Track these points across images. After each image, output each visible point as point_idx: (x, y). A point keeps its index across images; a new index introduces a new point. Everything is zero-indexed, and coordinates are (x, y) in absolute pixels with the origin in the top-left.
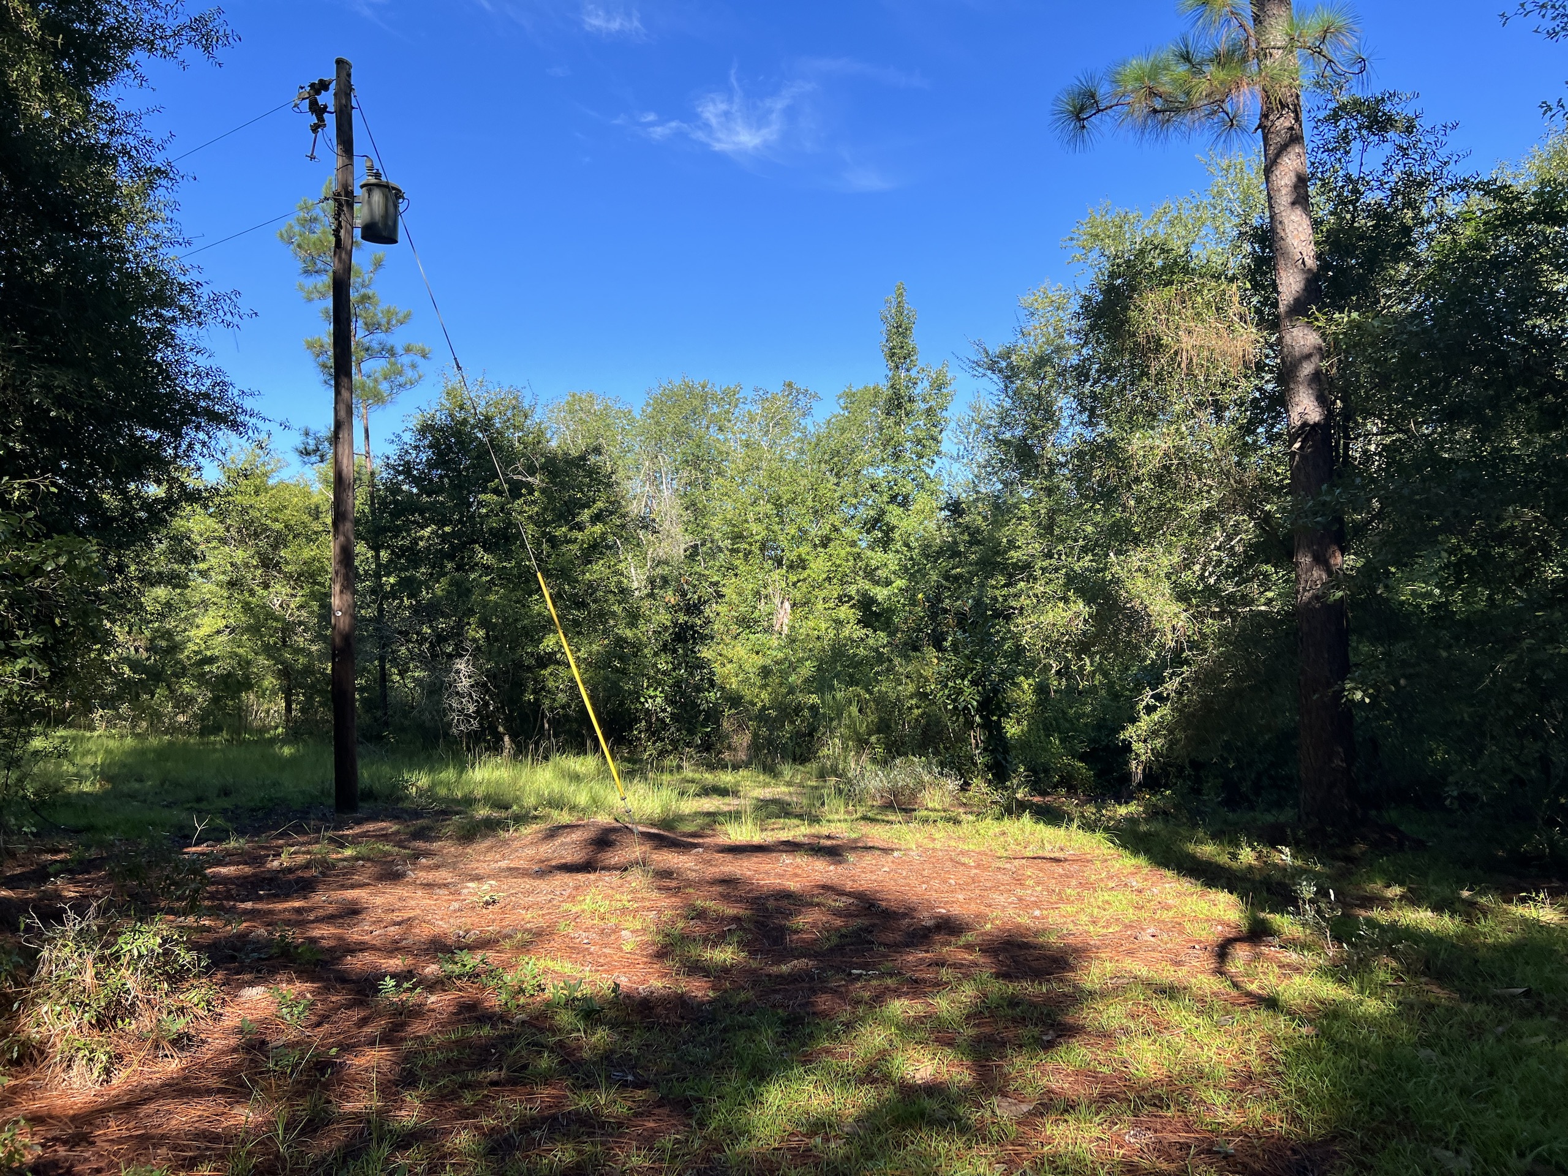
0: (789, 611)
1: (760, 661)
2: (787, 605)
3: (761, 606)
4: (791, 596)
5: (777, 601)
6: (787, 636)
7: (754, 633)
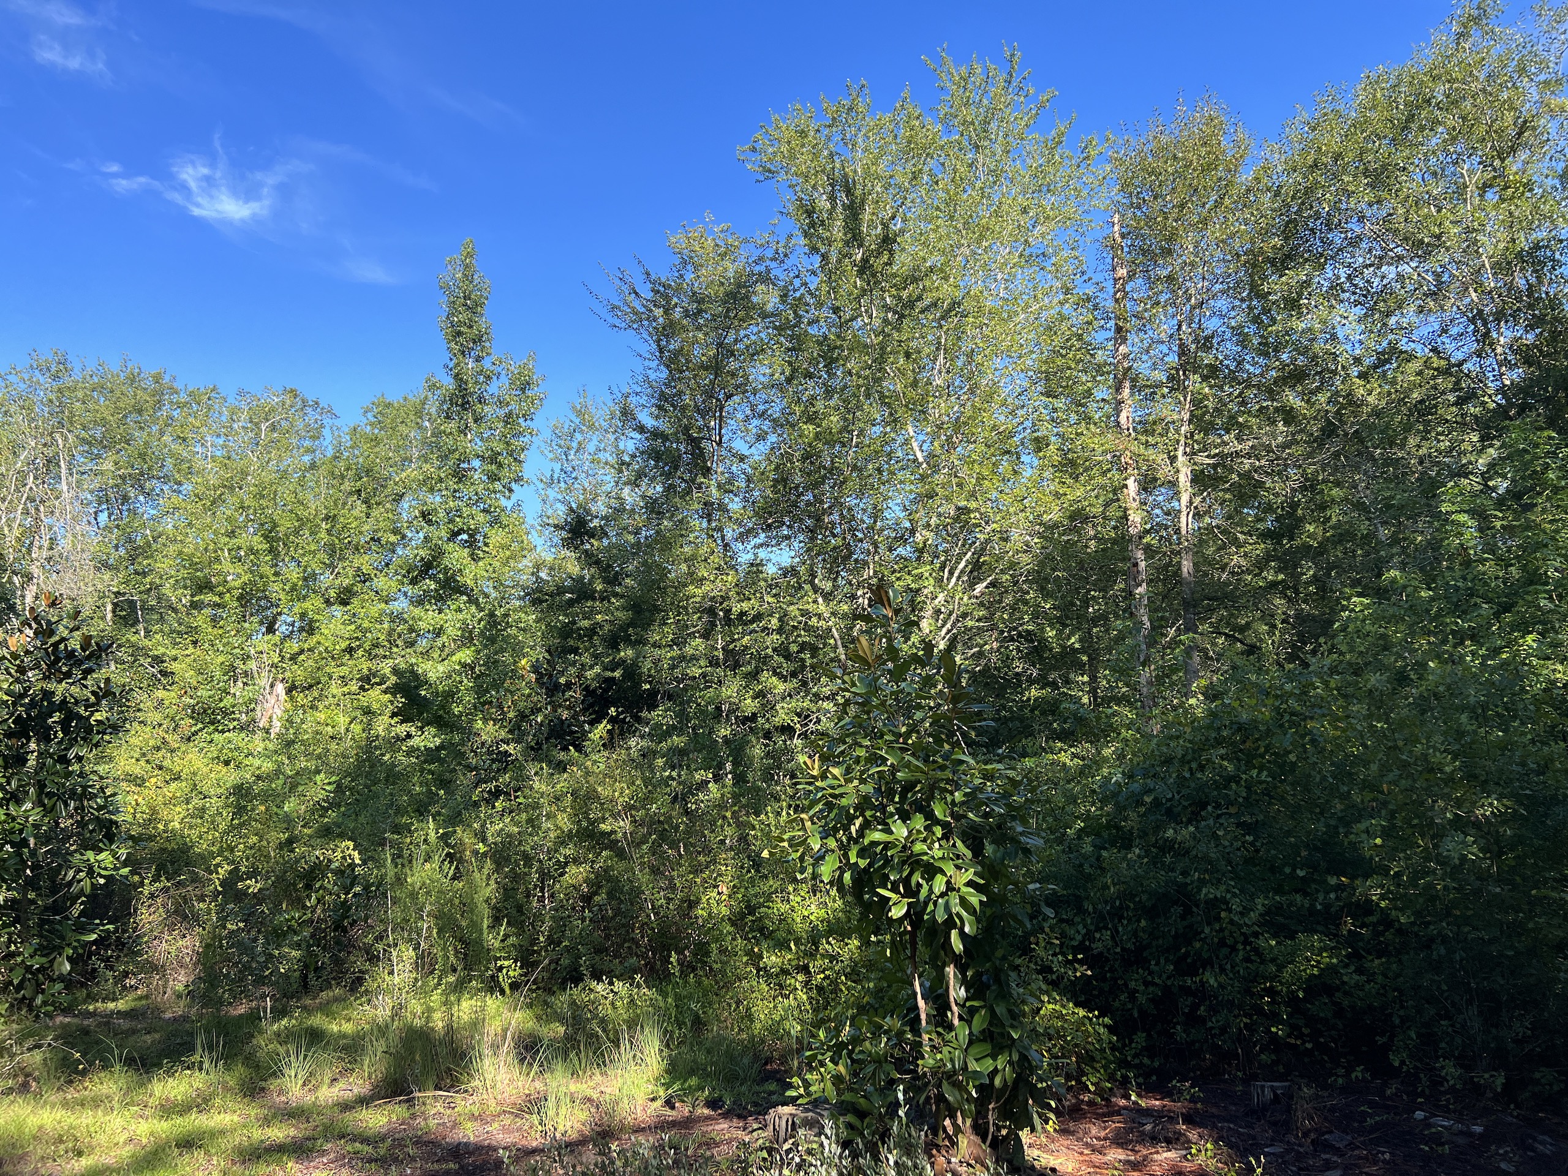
0: (283, 696)
1: (231, 777)
2: (280, 688)
3: (237, 689)
4: (288, 674)
5: (264, 681)
6: (279, 736)
7: (223, 732)
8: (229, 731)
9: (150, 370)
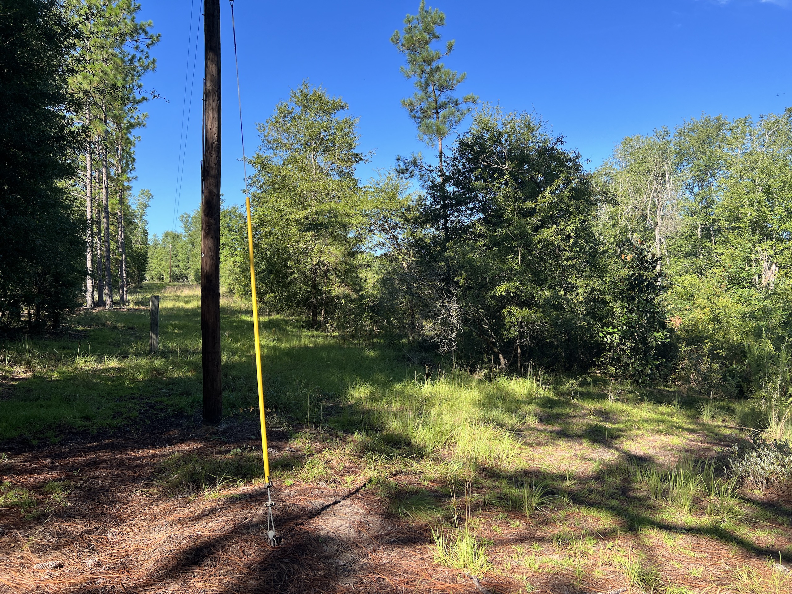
3: (749, 268)
7: (743, 288)
8: (746, 288)
9: (714, 116)
